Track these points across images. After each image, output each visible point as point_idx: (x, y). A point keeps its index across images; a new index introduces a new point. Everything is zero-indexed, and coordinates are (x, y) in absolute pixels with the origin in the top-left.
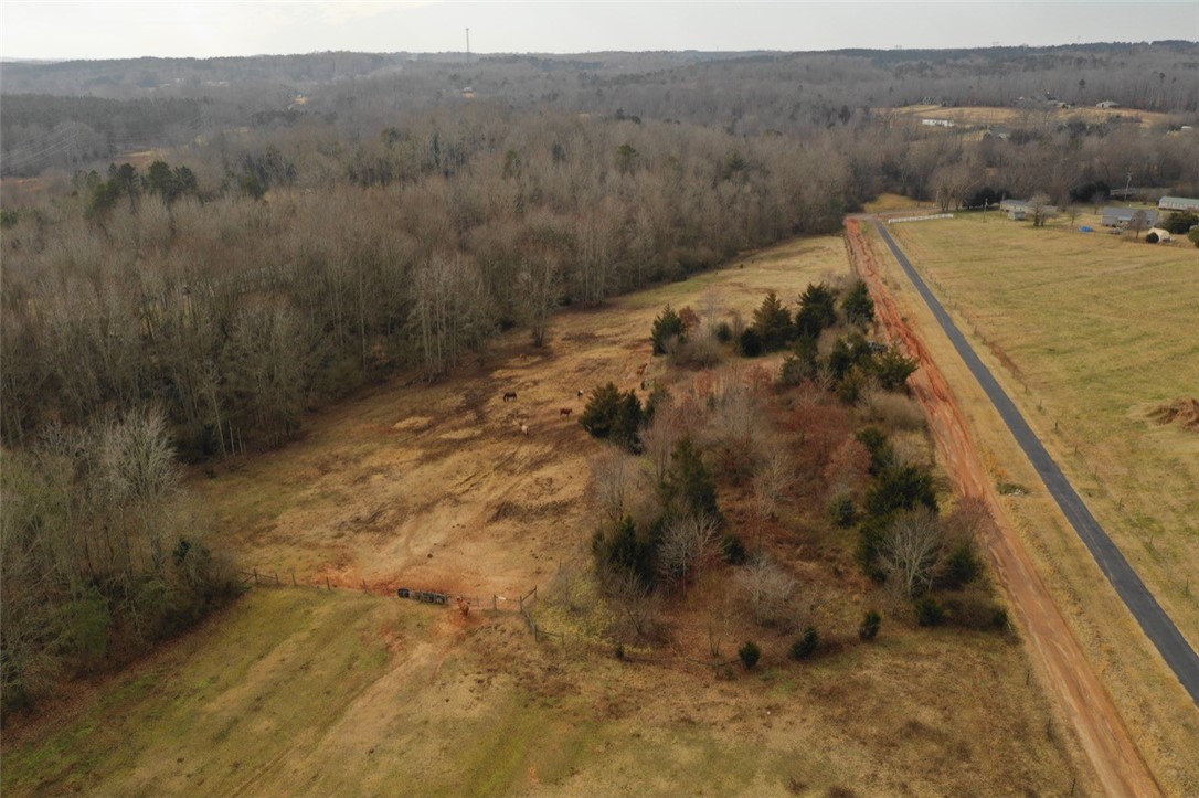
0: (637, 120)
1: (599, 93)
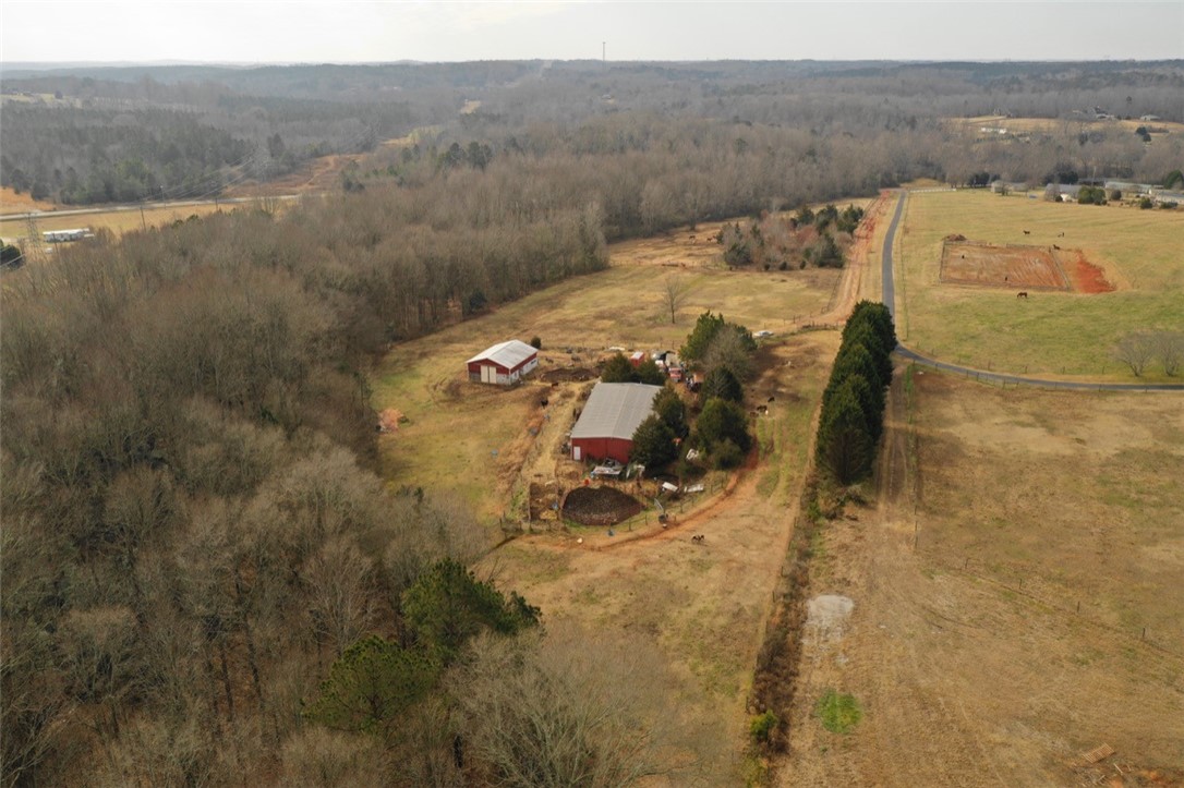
0: (749, 124)
1: (720, 102)
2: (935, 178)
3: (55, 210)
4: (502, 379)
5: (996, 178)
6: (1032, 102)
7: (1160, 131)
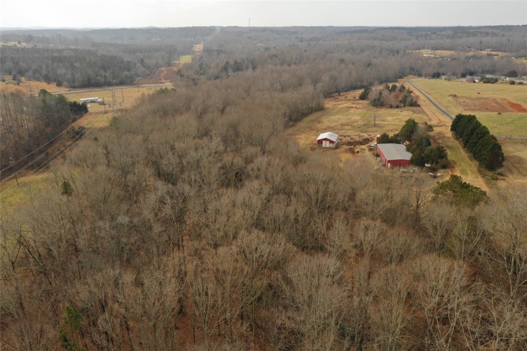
2: (415, 75)
3: (70, 91)
4: (332, 145)
5: (443, 74)
6: (441, 44)
7: (495, 55)
